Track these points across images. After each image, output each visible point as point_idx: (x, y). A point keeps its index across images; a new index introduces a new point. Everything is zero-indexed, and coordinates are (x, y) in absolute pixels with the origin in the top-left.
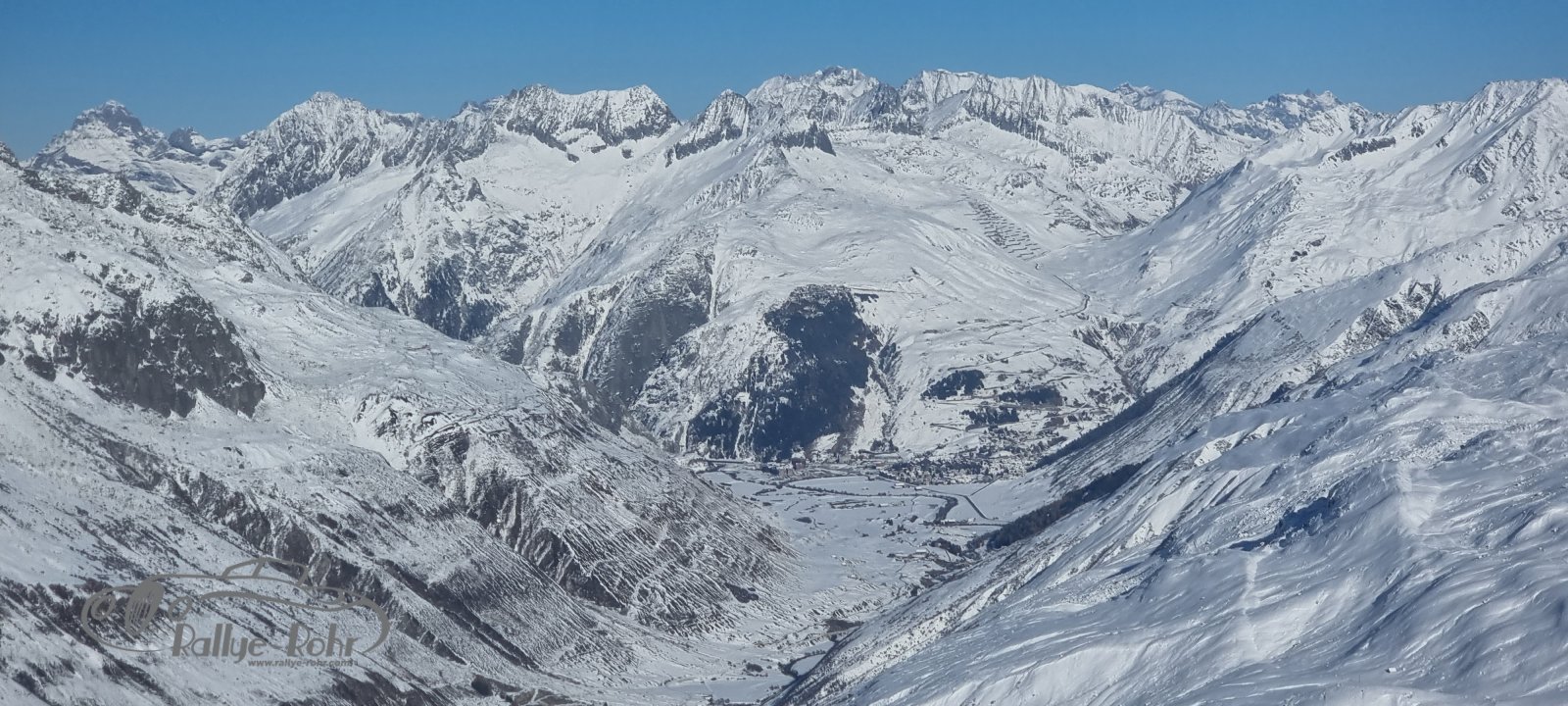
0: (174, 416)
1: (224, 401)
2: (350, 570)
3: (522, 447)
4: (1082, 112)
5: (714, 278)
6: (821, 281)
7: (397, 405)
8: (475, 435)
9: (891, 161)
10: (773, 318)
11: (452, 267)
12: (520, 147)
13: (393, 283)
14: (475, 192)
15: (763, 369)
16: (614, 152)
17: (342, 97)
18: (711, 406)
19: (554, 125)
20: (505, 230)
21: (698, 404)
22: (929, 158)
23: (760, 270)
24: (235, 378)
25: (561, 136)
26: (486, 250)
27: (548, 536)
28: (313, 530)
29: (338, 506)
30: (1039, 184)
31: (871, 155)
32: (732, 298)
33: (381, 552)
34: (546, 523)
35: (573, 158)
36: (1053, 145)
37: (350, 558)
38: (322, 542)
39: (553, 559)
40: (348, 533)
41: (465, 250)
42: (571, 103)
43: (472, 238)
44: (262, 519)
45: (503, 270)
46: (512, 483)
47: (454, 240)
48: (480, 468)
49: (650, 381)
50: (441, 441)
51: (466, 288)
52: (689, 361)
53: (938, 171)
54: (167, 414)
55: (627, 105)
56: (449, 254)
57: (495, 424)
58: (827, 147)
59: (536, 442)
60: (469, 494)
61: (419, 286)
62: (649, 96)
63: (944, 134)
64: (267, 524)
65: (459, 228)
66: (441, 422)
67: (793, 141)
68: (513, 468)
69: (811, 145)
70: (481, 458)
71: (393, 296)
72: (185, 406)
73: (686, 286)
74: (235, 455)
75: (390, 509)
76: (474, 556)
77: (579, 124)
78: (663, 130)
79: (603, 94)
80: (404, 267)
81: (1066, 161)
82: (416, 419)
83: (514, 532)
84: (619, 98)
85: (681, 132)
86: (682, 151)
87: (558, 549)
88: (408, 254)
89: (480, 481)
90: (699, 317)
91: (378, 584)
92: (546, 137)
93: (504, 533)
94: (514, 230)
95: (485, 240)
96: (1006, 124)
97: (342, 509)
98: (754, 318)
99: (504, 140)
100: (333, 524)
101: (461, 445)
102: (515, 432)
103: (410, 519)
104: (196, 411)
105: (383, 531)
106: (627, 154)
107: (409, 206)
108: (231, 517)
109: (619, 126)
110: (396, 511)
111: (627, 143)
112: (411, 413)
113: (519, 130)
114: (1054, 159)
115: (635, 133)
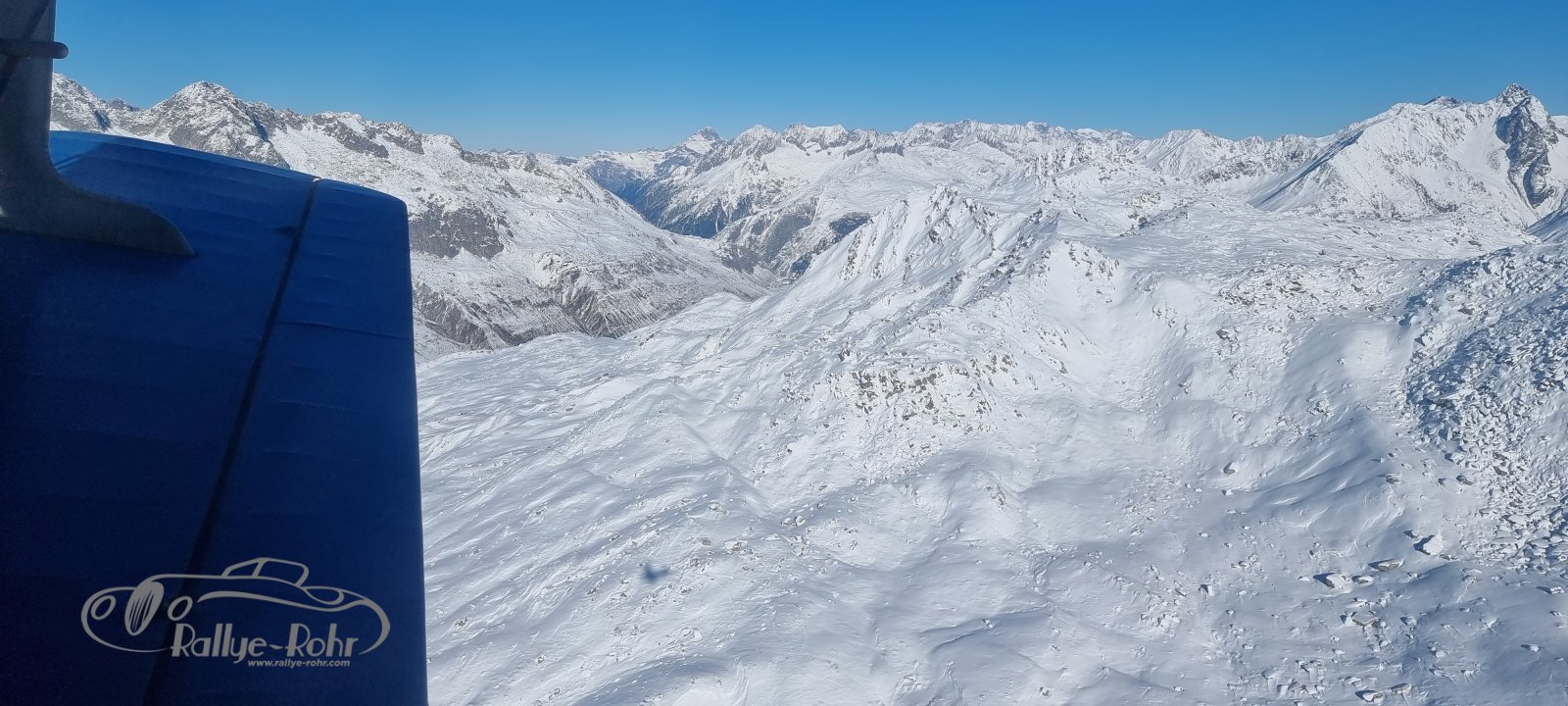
0: (445, 258)
1: (474, 252)
2: (473, 327)
3: (605, 275)
4: (1034, 140)
5: (817, 208)
6: (858, 210)
7: (555, 257)
8: (583, 271)
9: (932, 160)
10: (833, 225)
11: (749, 198)
12: (788, 149)
13: (725, 203)
14: (764, 167)
15: (824, 245)
16: (825, 152)
17: (765, 126)
18: (801, 258)
19: (803, 140)
20: (773, 184)
21: (798, 256)
22: (950, 159)
23: (835, 205)
24: (484, 243)
25: (805, 145)
26: (765, 191)
27: (599, 316)
28: (464, 310)
29: (484, 300)
30: (993, 171)
31: (924, 158)
32: (821, 216)
33: (497, 320)
34: (600, 310)
35: (808, 154)
36: (1009, 154)
37: (475, 321)
38: (466, 314)
39: (598, 325)
40: (484, 313)
41: (755, 191)
42: (811, 131)
43: (759, 187)
44: (444, 304)
45: (770, 200)
46: (592, 292)
47: (752, 187)
48: (580, 286)
49: (784, 247)
50: (568, 273)
51: (754, 206)
52: (798, 240)
53: (951, 165)
54: (441, 256)
55: (832, 133)
56: (749, 193)
57: (596, 267)
58: (901, 154)
59: (615, 275)
60: (573, 295)
61: (735, 205)
62: (841, 129)
63: (967, 148)
64: (445, 306)
65: (755, 182)
66: (571, 265)
67: (885, 150)
68: (595, 285)
69: (894, 152)
70: (581, 282)
71: (724, 208)
72: (453, 253)
73: (804, 210)
74: (451, 276)
75: (515, 302)
76: (547, 324)
77: (813, 140)
78: (844, 144)
79: (823, 128)
80: (731, 197)
81: (1013, 161)
82: (560, 263)
83: (587, 313)
84: (829, 130)
85: (852, 145)
86: (850, 153)
87: (601, 320)
88: (733, 192)
89: (579, 291)
90: (808, 222)
91: (483, 333)
92: (799, 145)
93: (583, 313)
94: (777, 184)
95: (765, 187)
96: (992, 145)
97: (486, 302)
98: (825, 225)
99: (784, 146)
100: (478, 307)
101: (576, 275)
102: (606, 271)
103: (524, 307)
104: (458, 256)
105: (503, 311)
106: (829, 153)
107: (737, 174)
108: (430, 302)
109: (827, 142)
110: (518, 303)
111: (830, 149)
112: (559, 260)
113: (790, 142)
114: (1010, 161)
115: (833, 145)
